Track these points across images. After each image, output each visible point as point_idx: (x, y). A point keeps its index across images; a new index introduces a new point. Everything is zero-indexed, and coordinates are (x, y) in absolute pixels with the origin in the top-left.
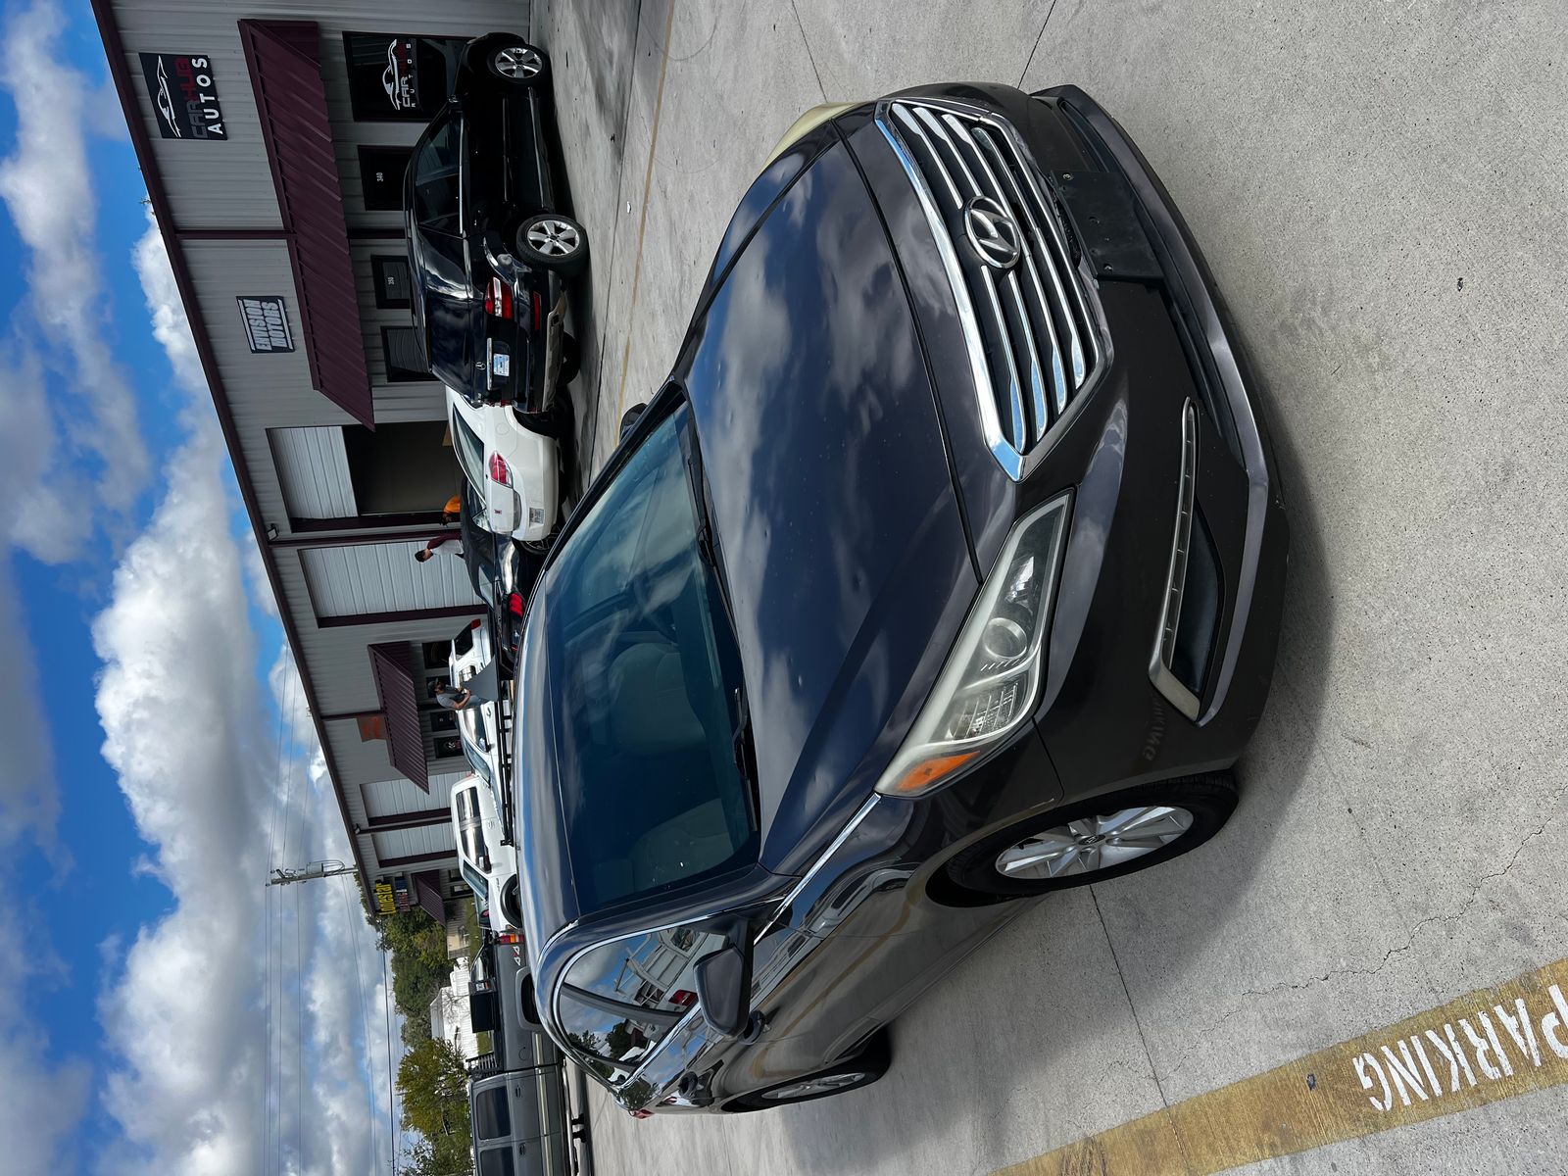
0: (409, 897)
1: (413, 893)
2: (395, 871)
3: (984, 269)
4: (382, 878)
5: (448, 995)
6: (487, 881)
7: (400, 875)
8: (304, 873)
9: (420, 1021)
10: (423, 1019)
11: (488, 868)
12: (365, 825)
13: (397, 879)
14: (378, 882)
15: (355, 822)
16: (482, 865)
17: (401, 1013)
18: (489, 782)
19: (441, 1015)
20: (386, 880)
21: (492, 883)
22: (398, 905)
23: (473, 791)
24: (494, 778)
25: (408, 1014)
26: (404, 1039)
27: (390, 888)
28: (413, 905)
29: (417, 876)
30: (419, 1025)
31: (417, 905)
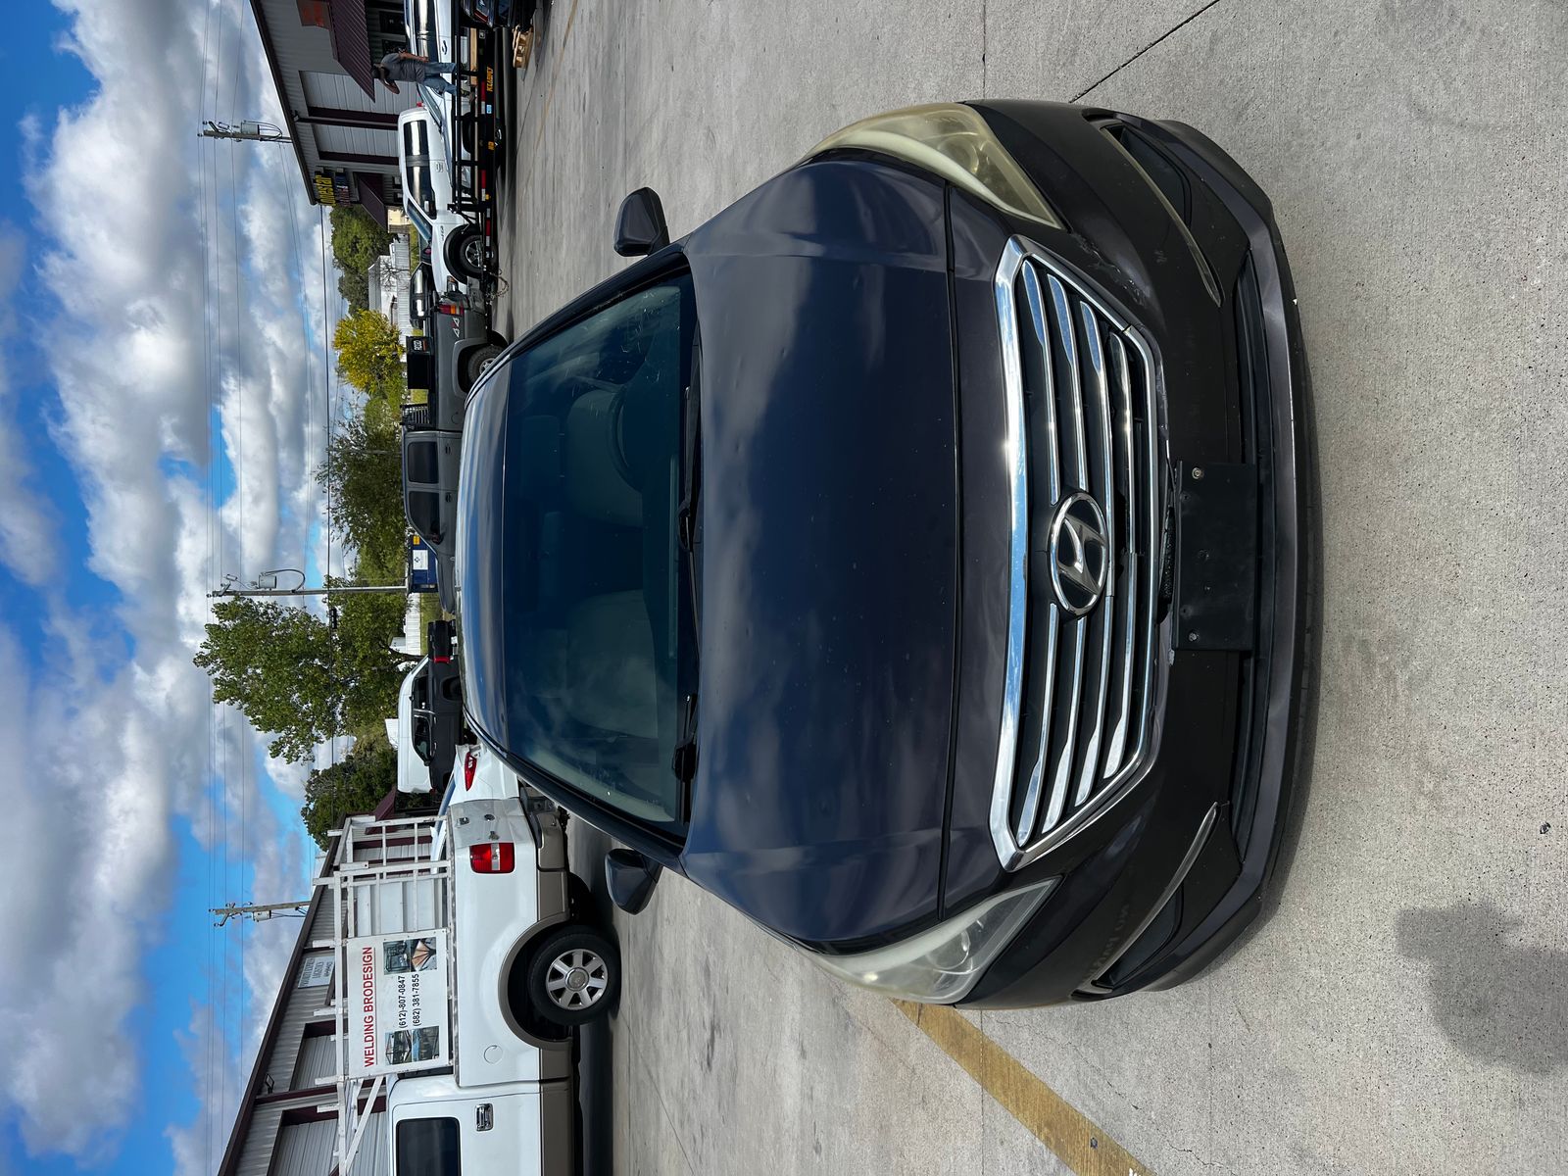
0: (350, 193)
1: (355, 191)
2: (337, 166)
3: (1053, 607)
4: (322, 170)
5: (387, 265)
6: (431, 228)
7: (341, 170)
8: (238, 130)
9: (358, 278)
10: (361, 278)
11: (433, 213)
12: (305, 113)
13: (338, 174)
14: (318, 173)
15: (294, 108)
16: (427, 208)
17: (339, 267)
18: (440, 127)
19: (378, 284)
20: (327, 173)
21: (436, 230)
22: (337, 198)
23: (422, 124)
24: (446, 126)
25: (345, 269)
26: (341, 291)
27: (330, 182)
28: (355, 202)
29: (359, 175)
30: (357, 282)
31: (357, 202)
